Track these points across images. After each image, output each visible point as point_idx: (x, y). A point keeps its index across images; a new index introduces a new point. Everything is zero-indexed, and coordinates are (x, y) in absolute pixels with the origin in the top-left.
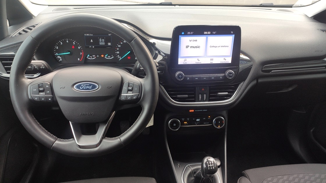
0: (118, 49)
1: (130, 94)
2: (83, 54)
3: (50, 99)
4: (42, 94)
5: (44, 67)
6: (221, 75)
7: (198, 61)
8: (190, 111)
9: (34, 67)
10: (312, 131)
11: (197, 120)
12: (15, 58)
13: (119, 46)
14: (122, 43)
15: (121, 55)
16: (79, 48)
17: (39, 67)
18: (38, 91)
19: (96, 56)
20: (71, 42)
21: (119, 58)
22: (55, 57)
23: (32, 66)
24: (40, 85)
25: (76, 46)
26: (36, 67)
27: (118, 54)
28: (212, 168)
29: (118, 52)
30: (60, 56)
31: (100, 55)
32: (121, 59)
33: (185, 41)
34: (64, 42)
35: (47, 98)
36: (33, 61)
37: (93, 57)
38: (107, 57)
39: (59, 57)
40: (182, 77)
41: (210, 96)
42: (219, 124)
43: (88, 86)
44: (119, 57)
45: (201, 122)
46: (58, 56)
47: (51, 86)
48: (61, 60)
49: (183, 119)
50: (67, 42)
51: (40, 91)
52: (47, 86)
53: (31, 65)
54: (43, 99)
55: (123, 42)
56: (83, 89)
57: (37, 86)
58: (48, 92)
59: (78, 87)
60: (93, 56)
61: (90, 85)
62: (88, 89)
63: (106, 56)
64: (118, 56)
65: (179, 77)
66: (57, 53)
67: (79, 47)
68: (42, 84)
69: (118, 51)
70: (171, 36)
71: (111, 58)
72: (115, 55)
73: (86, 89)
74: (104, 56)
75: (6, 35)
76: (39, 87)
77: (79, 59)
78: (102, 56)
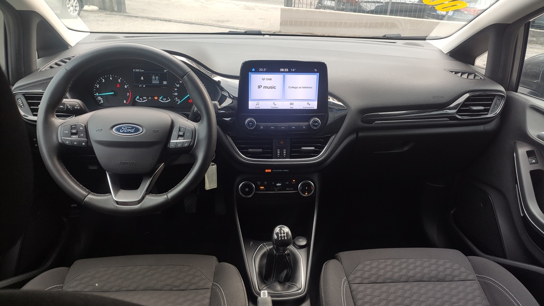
0: (176, 89)
1: (181, 140)
2: (130, 95)
3: (84, 144)
4: (74, 137)
5: (79, 108)
6: (304, 124)
7: (274, 106)
8: (266, 171)
9: (67, 107)
10: (452, 212)
11: (277, 185)
12: (44, 96)
13: (178, 86)
14: (181, 82)
15: (180, 97)
16: (126, 87)
17: (73, 106)
18: (70, 134)
19: (148, 97)
20: (115, 80)
21: (178, 101)
22: (95, 98)
23: (64, 106)
24: (73, 126)
25: (122, 84)
26: (69, 107)
27: (176, 96)
28: (284, 238)
29: (176, 94)
30: (102, 96)
31: (153, 97)
32: (179, 102)
33: (257, 79)
34: (107, 79)
35: (80, 142)
36: (64, 100)
37: (143, 100)
38: (162, 100)
39: (100, 98)
40: (252, 126)
41: (292, 152)
42: (306, 190)
43: (130, 129)
44: (178, 99)
45: (283, 188)
47: (86, 128)
48: (102, 101)
49: (259, 183)
50: (111, 79)
51: (73, 134)
52: (81, 128)
53: (64, 104)
54: (75, 143)
56: (123, 132)
57: (69, 127)
58: (82, 135)
59: (118, 130)
61: (133, 128)
62: (130, 132)
63: (161, 98)
64: (176, 98)
65: (249, 125)
66: (97, 93)
68: (76, 125)
69: (176, 92)
70: (238, 74)
71: (168, 101)
72: (172, 98)
73: (127, 133)
74: (159, 98)
75: (34, 68)
76: (72, 128)
77: (125, 101)
78: (156, 98)
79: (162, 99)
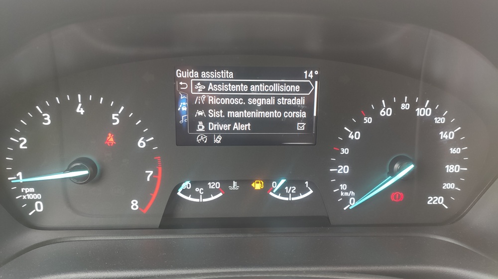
0: (345, 151)
2: (159, 177)
13: (355, 136)
14: (368, 120)
15: (358, 183)
16: (141, 143)
19: (226, 183)
20: (99, 115)
21: (346, 200)
25: (128, 132)
27: (342, 178)
29: (344, 169)
30: (39, 187)
31: (245, 183)
32: (353, 204)
37: (208, 193)
39: (30, 194)
44: (348, 191)
46: (27, 190)
48: (39, 207)
50: (80, 110)
55: (375, 114)
60: (212, 185)
63: (277, 186)
64: (343, 186)
66: (20, 174)
67: (140, 141)
69: (343, 160)
71: (301, 197)
72: (324, 183)
74: (268, 187)
77: (135, 205)
78: (258, 186)
79: (281, 191)
